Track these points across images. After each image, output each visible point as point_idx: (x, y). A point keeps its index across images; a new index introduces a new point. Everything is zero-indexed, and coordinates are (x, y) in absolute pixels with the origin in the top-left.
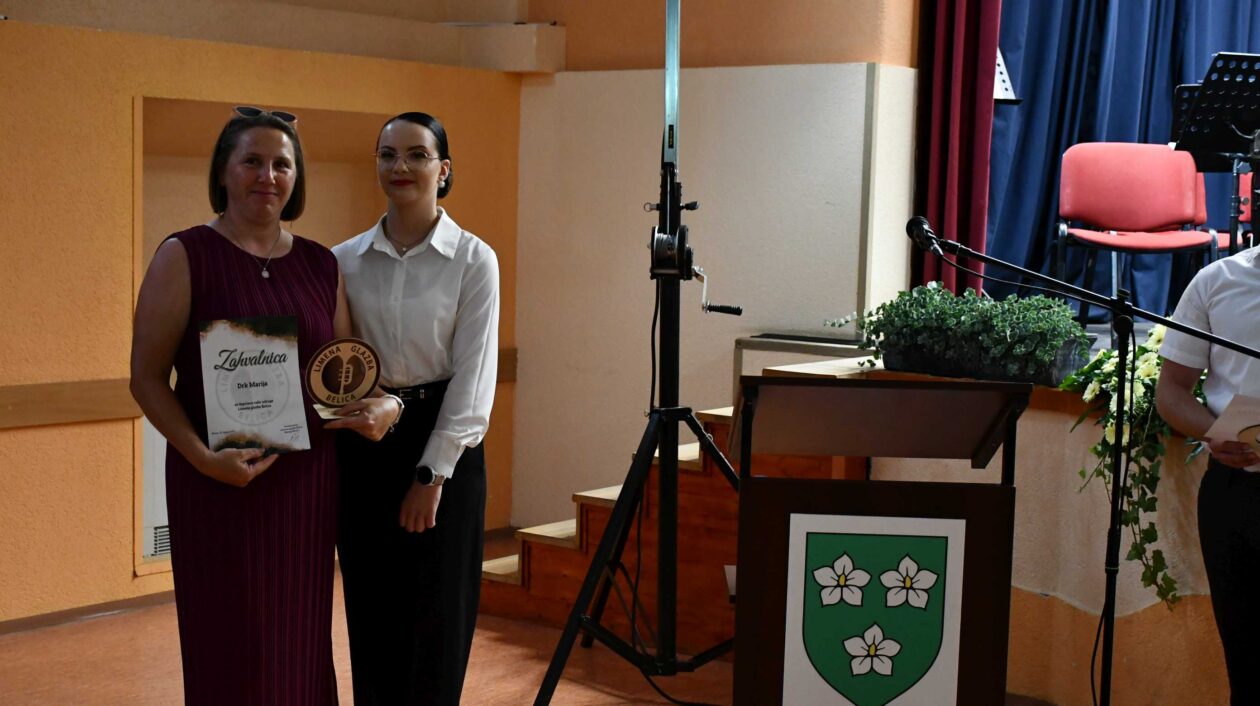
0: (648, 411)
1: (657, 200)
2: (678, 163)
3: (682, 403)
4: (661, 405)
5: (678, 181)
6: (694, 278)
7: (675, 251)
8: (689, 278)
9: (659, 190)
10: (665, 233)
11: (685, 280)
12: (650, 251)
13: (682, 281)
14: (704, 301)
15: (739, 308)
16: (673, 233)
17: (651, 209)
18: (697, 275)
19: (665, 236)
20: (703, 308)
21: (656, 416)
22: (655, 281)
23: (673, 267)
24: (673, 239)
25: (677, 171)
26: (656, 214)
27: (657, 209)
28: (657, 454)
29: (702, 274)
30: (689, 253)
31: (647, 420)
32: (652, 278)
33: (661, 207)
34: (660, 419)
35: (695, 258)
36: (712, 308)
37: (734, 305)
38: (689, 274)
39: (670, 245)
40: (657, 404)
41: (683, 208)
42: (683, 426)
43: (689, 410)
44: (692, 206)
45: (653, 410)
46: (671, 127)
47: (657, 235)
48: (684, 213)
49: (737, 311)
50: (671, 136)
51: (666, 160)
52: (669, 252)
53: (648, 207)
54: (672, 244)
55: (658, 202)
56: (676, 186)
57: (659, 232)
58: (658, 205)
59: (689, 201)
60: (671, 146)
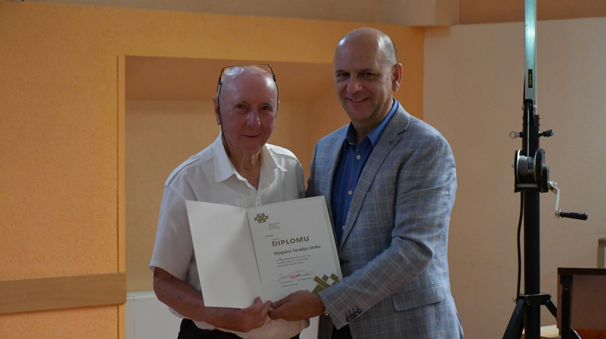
0: (516, 298)
1: (521, 129)
2: (536, 100)
3: (543, 291)
4: (526, 292)
5: (536, 114)
6: (550, 191)
7: (534, 170)
8: (546, 190)
9: (522, 121)
10: (526, 155)
11: (542, 192)
12: (513, 170)
13: (540, 193)
14: (557, 209)
15: (584, 214)
16: (532, 155)
17: (516, 137)
18: (552, 188)
19: (526, 158)
20: (556, 214)
21: (521, 301)
22: (519, 194)
23: (532, 182)
24: (533, 159)
25: (535, 106)
26: (520, 140)
27: (521, 136)
28: (523, 332)
29: (556, 188)
30: (545, 171)
31: (515, 305)
32: (516, 191)
33: (523, 135)
34: (525, 304)
35: (551, 175)
36: (563, 215)
37: (581, 212)
38: (546, 188)
39: (530, 165)
40: (522, 291)
41: (541, 135)
42: (544, 309)
43: (548, 297)
44: (548, 134)
45: (519, 297)
46: (530, 71)
47: (519, 157)
48: (542, 139)
49: (584, 217)
50: (530, 78)
51: (526, 98)
52: (529, 171)
53: (513, 135)
54: (531, 164)
55: (521, 130)
56: (535, 118)
57: (521, 154)
58: (521, 133)
59: (545, 130)
60: (530, 86)
